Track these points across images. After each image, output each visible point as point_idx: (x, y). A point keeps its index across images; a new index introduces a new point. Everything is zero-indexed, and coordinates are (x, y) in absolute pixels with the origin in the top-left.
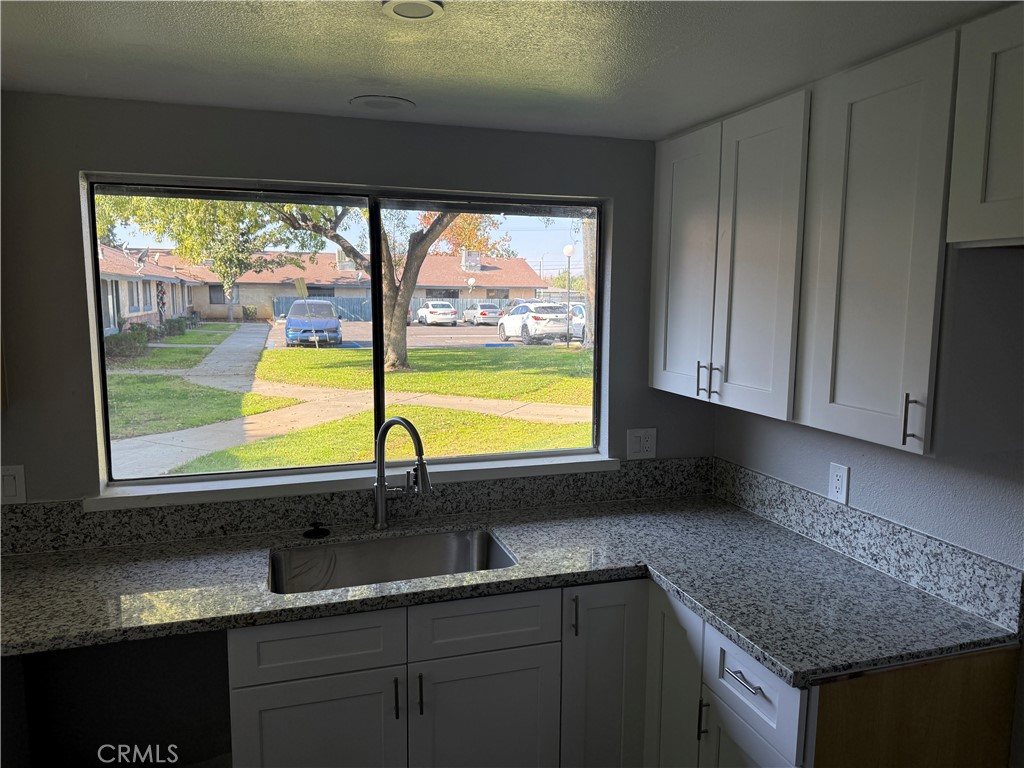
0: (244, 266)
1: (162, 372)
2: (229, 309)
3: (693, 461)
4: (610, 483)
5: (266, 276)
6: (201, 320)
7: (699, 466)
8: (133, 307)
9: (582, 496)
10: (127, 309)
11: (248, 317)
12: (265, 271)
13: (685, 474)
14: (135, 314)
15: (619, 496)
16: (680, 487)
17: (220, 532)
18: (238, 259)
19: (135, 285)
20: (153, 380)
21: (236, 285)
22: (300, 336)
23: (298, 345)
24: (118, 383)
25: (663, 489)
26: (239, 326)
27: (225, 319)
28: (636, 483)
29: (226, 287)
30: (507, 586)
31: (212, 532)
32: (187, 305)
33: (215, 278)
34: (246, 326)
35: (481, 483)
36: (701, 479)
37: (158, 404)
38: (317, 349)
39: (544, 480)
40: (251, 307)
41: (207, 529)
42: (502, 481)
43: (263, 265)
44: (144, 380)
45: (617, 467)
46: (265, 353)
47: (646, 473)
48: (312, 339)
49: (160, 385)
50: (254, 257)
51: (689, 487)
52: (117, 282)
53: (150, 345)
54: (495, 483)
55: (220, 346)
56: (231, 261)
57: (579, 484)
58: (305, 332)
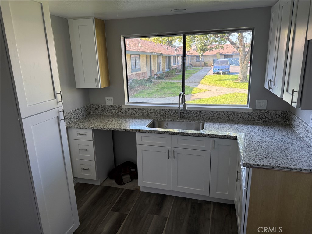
0: (206, 50)
1: (177, 81)
2: (200, 63)
3: (280, 112)
4: (249, 116)
5: (212, 53)
6: (193, 66)
7: (283, 113)
8: (174, 64)
9: (239, 118)
10: (172, 64)
11: (206, 65)
12: (212, 51)
13: (277, 115)
14: (175, 65)
15: (251, 120)
16: (274, 120)
17: (146, 115)
18: (204, 48)
19: (175, 57)
20: (173, 83)
21: (203, 56)
22: (217, 71)
23: (217, 74)
24: (165, 84)
25: (268, 119)
26: (202, 68)
27: (199, 66)
28: (258, 116)
29: (200, 56)
30: (195, 134)
31: (145, 115)
32: (189, 62)
33: (197, 54)
34: (205, 68)
35: (207, 111)
36: (283, 117)
37: (172, 89)
38: (221, 75)
39: (226, 112)
40: (207, 62)
41: (144, 114)
42: (213, 111)
43: (211, 49)
44: (172, 83)
45: (251, 111)
46: (206, 76)
47: (261, 114)
48: (220, 72)
49: (175, 85)
50: (209, 47)
51: (278, 120)
52: (170, 57)
53: (176, 74)
54: (211, 112)
55: (195, 74)
56: (202, 48)
57: (238, 115)
58: (218, 69)
